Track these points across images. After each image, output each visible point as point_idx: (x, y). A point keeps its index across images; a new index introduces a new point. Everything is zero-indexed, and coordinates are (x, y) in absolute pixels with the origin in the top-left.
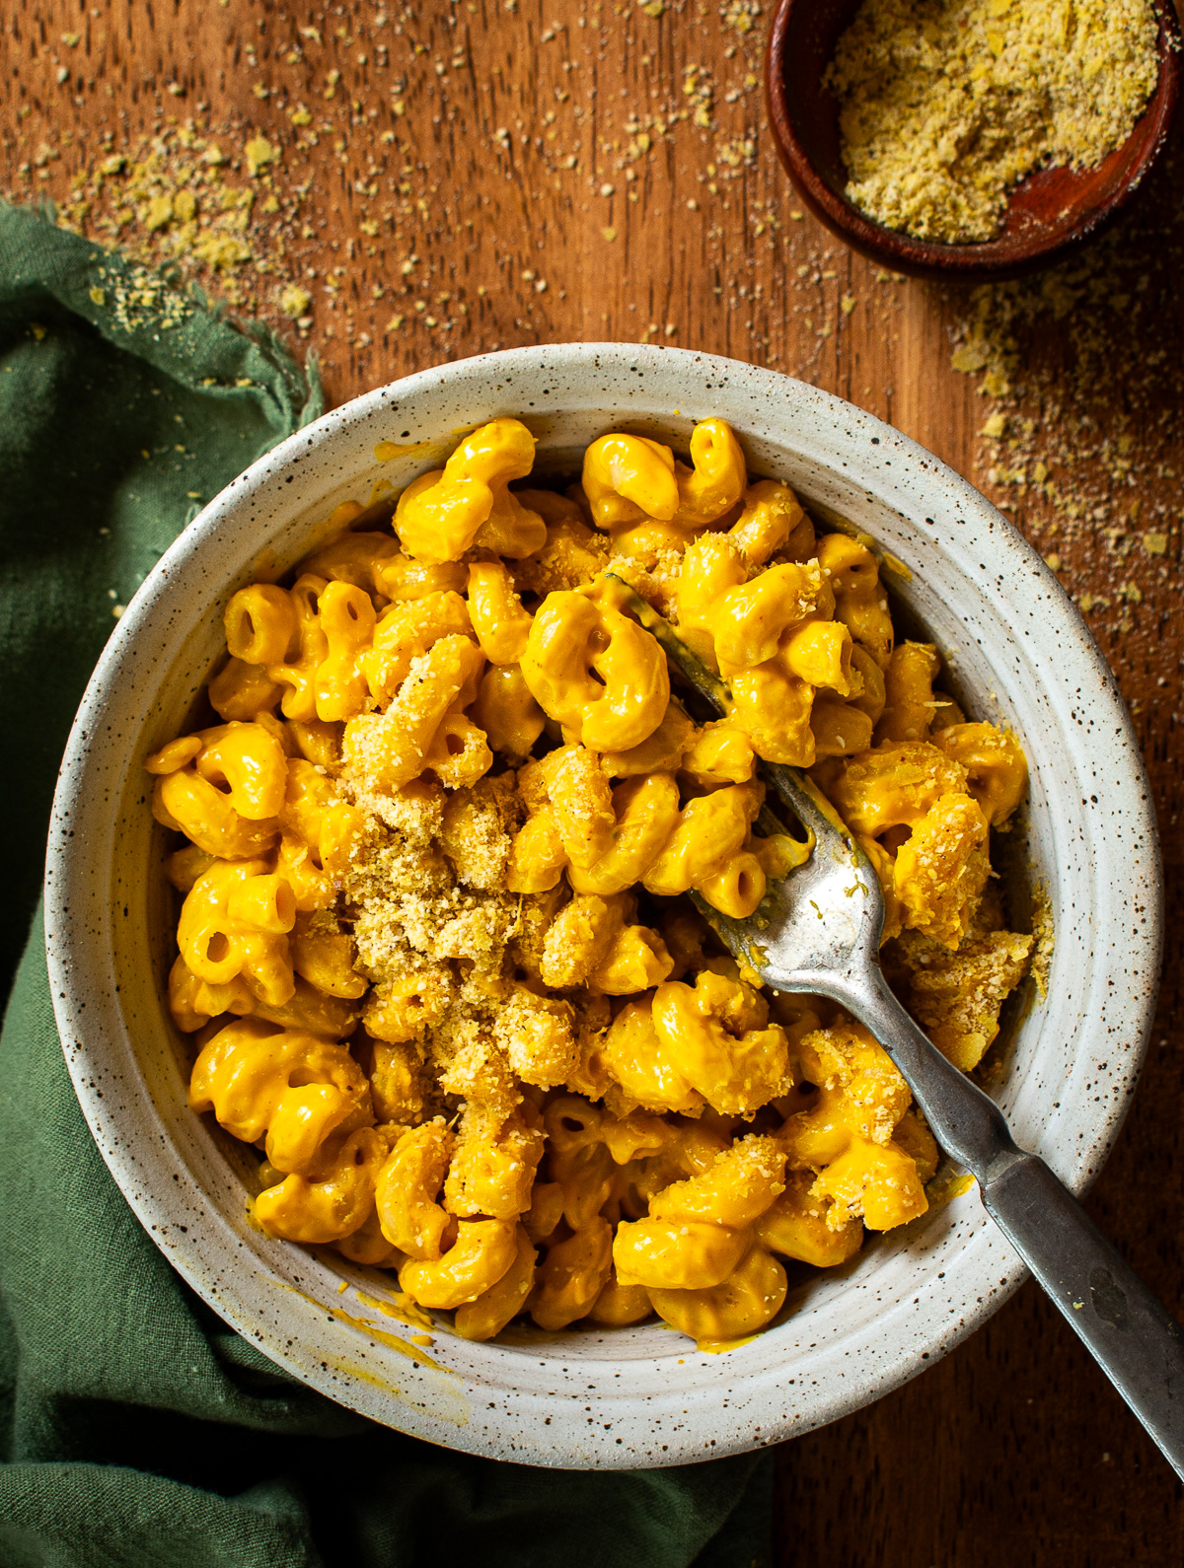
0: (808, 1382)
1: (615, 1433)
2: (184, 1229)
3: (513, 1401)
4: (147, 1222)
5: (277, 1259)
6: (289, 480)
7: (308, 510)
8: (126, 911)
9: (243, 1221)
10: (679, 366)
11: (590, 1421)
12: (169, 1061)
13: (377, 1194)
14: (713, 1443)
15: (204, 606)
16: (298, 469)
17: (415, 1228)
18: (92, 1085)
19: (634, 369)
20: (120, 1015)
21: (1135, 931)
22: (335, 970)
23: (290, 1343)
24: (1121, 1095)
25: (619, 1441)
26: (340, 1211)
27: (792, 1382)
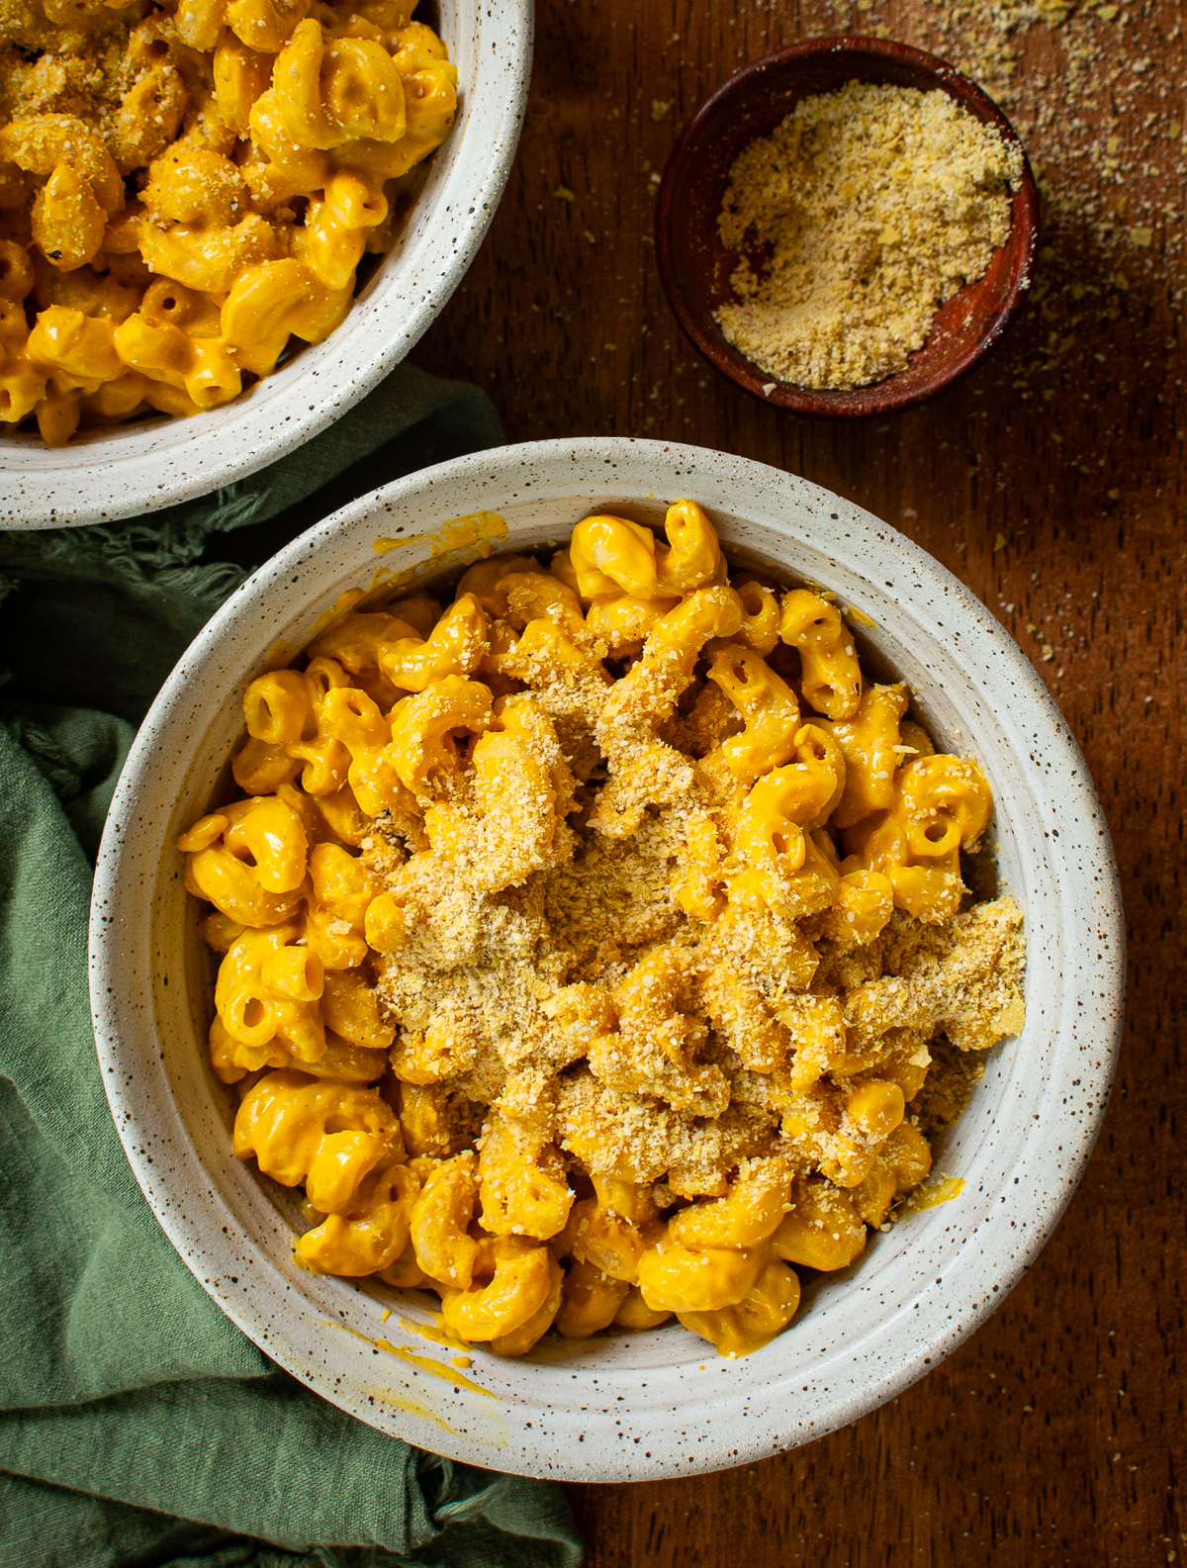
0: (820, 1388)
1: (644, 1447)
2: (235, 1280)
3: (548, 1420)
4: (200, 1276)
5: (323, 1296)
6: (295, 580)
7: (314, 602)
8: (166, 981)
9: (290, 1261)
10: (649, 457)
11: (621, 1435)
12: (214, 1115)
13: (412, 1228)
14: (735, 1452)
15: (222, 698)
16: (302, 570)
17: (448, 1259)
18: (143, 1152)
19: (607, 461)
20: (165, 1081)
21: (1100, 957)
22: (364, 1024)
23: (339, 1380)
24: (1095, 1109)
25: (648, 1455)
26: (378, 1247)
27: (805, 1389)
